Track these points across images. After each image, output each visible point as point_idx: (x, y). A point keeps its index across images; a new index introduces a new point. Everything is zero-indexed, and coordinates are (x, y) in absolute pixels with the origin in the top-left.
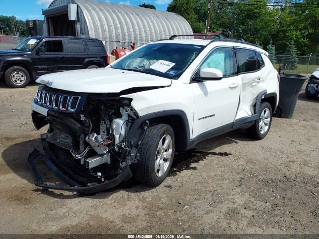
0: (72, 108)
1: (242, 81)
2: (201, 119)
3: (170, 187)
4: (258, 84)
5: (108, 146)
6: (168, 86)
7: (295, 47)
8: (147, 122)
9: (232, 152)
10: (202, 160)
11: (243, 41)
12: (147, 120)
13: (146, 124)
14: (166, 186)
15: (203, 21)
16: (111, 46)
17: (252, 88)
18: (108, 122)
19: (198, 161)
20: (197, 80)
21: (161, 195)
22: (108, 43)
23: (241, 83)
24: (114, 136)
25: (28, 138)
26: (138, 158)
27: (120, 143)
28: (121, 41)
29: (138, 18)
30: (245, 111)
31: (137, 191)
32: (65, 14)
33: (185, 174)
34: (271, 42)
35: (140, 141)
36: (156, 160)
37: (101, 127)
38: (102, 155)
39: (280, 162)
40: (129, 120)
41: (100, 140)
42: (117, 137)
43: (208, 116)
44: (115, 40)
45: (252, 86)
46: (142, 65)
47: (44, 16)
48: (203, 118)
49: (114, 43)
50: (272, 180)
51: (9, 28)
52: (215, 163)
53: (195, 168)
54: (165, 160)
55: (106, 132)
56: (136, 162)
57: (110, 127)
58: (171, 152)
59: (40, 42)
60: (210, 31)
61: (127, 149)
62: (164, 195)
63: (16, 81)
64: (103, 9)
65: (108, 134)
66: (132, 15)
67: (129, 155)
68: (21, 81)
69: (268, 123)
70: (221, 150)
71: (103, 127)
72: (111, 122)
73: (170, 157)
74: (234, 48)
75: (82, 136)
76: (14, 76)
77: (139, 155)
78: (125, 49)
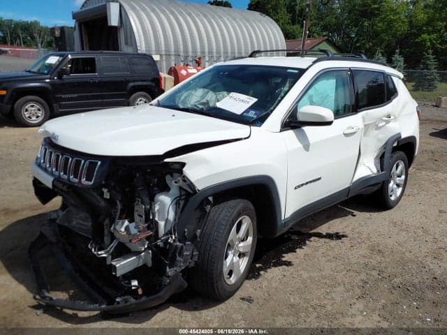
0: (87, 180)
1: (364, 121)
2: (299, 186)
3: (249, 300)
4: (387, 125)
5: (148, 238)
6: (245, 138)
7: (434, 59)
8: (211, 198)
9: (348, 232)
10: (301, 248)
11: (364, 58)
12: (210, 196)
13: (209, 202)
14: (243, 299)
15: (298, 23)
16: (168, 61)
17: (377, 131)
18: (147, 200)
19: (293, 250)
20: (292, 125)
21: (234, 316)
22: (164, 58)
23: (361, 126)
24: (157, 223)
25: (37, 209)
26: (196, 259)
27: (166, 234)
28: (182, 54)
29: (205, 21)
30: (368, 168)
31: (196, 309)
32: (103, 16)
33: (274, 273)
34: (397, 51)
35: (199, 231)
36: (226, 258)
37: (136, 208)
38: (138, 253)
39: (424, 250)
40: (180, 196)
41: (134, 231)
42: (162, 224)
43: (311, 182)
44: (173, 53)
45: (378, 128)
46: (204, 101)
47: (74, 20)
48: (302, 185)
49: (173, 58)
50: (414, 286)
51: (31, 38)
52: (320, 253)
53: (289, 264)
54: (241, 255)
55: (144, 217)
56: (192, 265)
57: (151, 207)
58: (251, 242)
59: (63, 60)
60: (309, 36)
61: (178, 243)
62: (240, 317)
63: (30, 117)
64: (156, 8)
65: (147, 220)
66: (198, 16)
67: (181, 254)
68: (37, 117)
69: (403, 183)
70: (329, 228)
71: (140, 209)
72: (152, 199)
73: (248, 250)
74: (350, 70)
75: (107, 221)
76: (27, 110)
77: (197, 253)
78: (187, 65)
